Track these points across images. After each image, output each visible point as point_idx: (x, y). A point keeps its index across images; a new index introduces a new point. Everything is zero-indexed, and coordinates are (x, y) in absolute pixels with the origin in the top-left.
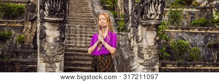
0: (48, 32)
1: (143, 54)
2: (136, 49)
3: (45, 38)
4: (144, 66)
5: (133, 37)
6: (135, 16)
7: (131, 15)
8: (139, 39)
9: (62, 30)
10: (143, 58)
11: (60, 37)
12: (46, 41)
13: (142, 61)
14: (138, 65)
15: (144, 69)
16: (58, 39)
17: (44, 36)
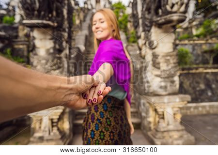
0: (37, 43)
1: (159, 63)
2: (149, 58)
3: (35, 50)
4: (161, 78)
5: (145, 44)
6: (147, 16)
7: (141, 18)
8: (153, 45)
9: (56, 39)
10: (159, 68)
11: (54, 48)
12: (36, 54)
13: (158, 72)
14: (153, 77)
15: (161, 82)
16: (52, 51)
17: (32, 48)
